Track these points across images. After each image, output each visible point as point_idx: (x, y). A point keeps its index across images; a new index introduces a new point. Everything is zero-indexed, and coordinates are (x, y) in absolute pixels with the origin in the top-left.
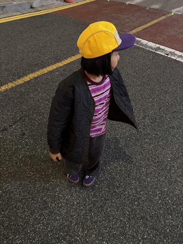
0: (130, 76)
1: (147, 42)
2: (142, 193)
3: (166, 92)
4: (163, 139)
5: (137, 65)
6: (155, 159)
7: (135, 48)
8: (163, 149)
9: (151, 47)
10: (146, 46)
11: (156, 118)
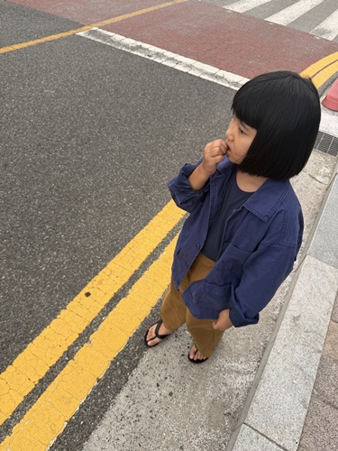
0: (69, 84)
1: (123, 37)
2: (20, 229)
3: (123, 106)
4: (88, 165)
5: (90, 69)
6: (63, 188)
7: (97, 46)
8: (83, 176)
9: (126, 46)
10: (119, 43)
11: (89, 139)
